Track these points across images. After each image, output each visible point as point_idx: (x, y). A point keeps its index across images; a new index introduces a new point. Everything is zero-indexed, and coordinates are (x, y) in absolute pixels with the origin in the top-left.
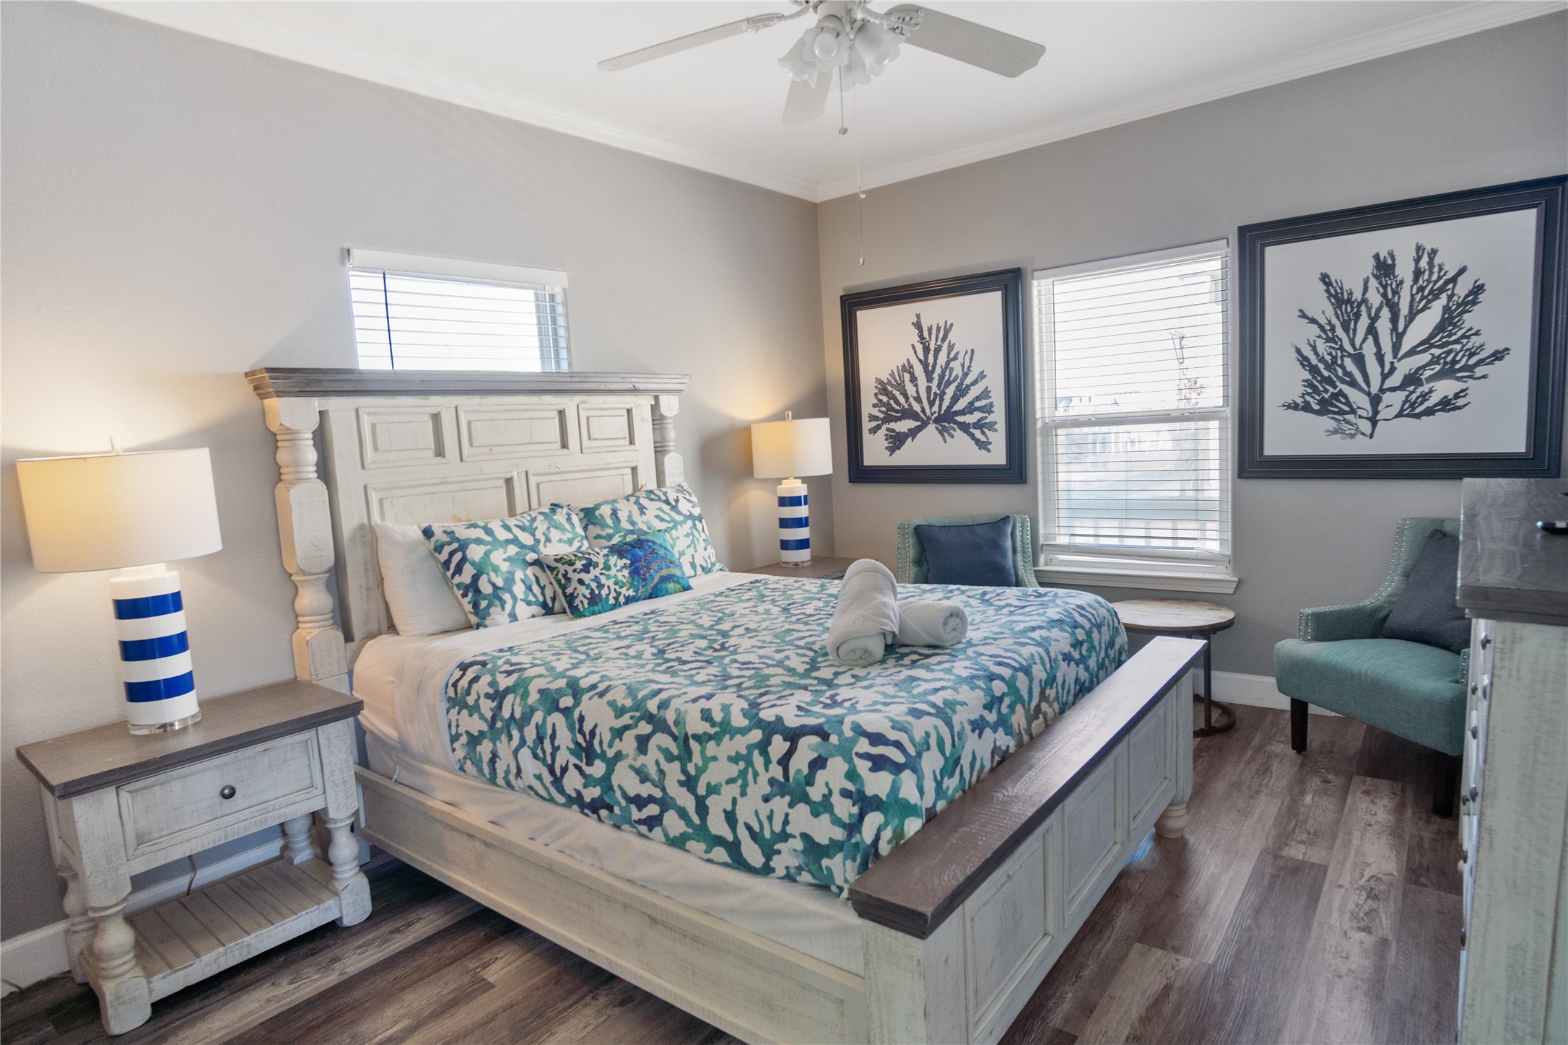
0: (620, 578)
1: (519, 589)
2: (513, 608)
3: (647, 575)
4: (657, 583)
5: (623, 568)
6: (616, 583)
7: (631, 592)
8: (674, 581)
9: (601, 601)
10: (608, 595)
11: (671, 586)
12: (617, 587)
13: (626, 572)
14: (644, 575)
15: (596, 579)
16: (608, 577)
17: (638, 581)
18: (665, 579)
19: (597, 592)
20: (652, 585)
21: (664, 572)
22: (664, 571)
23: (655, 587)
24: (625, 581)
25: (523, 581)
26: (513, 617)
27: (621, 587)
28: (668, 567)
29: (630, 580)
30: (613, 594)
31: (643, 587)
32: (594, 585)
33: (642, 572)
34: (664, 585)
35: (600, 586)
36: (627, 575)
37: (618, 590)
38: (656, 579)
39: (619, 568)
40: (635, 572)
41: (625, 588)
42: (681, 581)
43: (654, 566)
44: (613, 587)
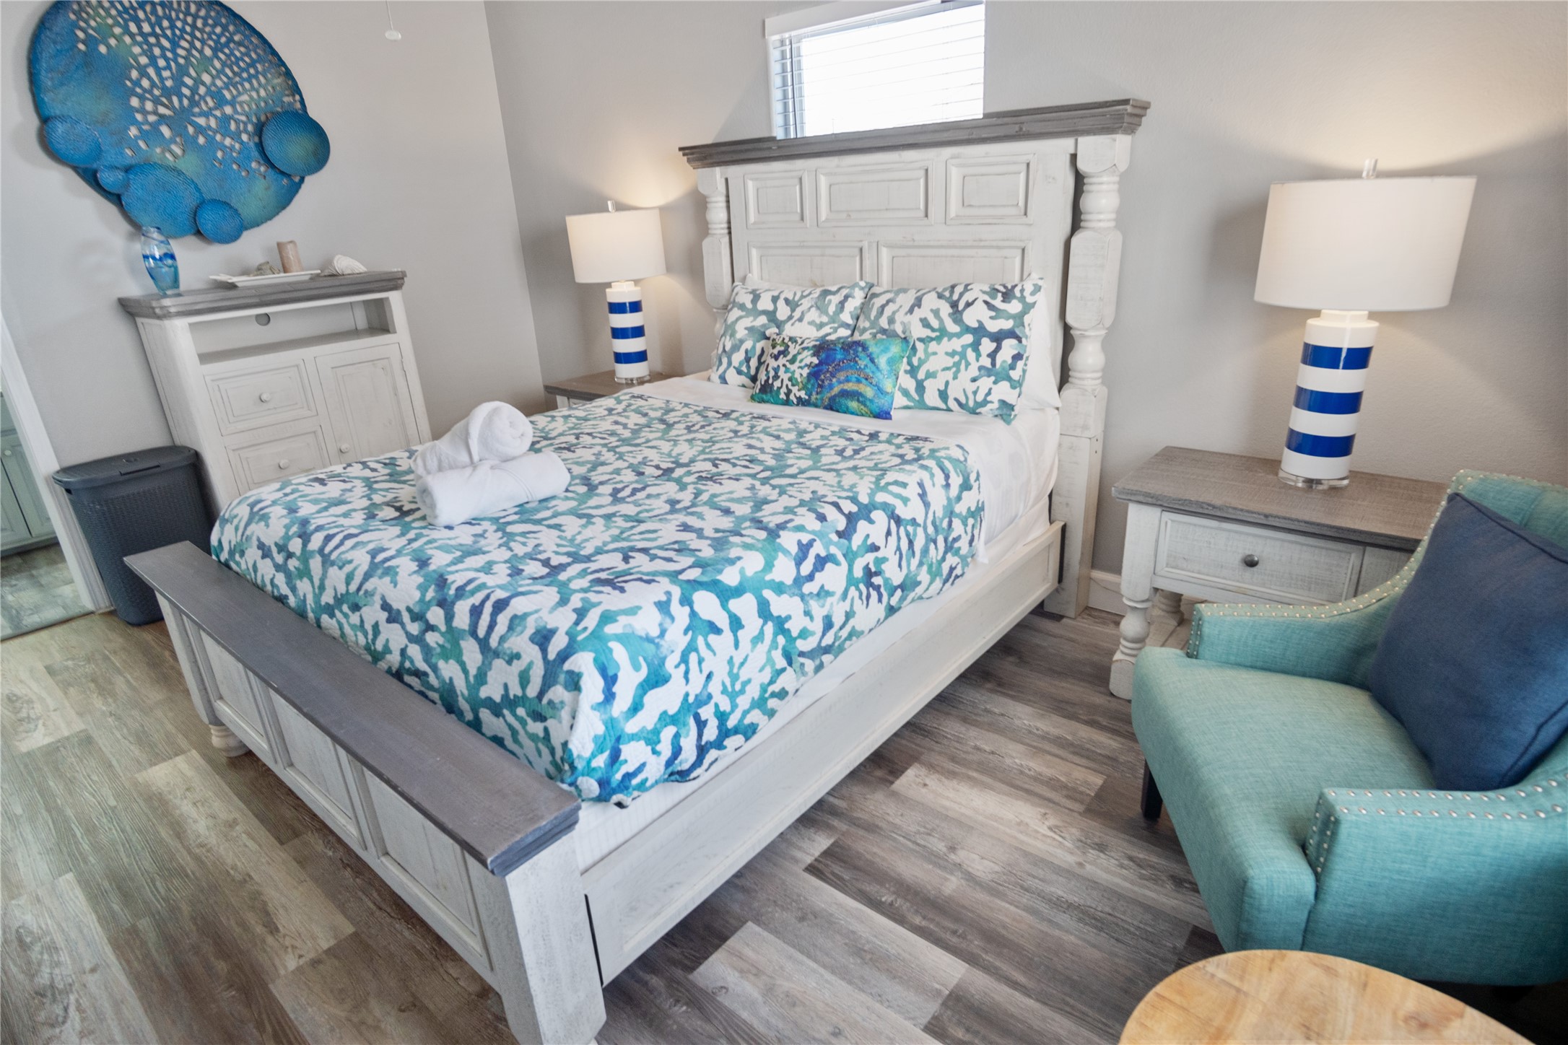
0: (797, 375)
1: (738, 357)
2: (725, 372)
3: (827, 383)
4: (835, 396)
5: (806, 365)
6: (790, 379)
7: (803, 394)
8: (858, 401)
9: (771, 391)
10: (779, 388)
11: (853, 405)
12: (790, 384)
13: (805, 372)
14: (823, 381)
15: (776, 370)
16: (787, 370)
17: (813, 385)
18: (845, 394)
19: (770, 381)
20: (829, 395)
21: (850, 386)
22: (850, 384)
23: (832, 399)
24: (799, 380)
25: (747, 352)
26: (723, 380)
27: (793, 385)
28: (859, 381)
29: (805, 381)
30: (784, 390)
31: (817, 393)
32: (772, 373)
33: (822, 377)
34: (843, 401)
35: (776, 377)
36: (805, 375)
37: (790, 387)
38: (836, 390)
39: (803, 364)
40: (815, 373)
41: (797, 388)
42: (868, 403)
43: (842, 376)
44: (786, 382)
